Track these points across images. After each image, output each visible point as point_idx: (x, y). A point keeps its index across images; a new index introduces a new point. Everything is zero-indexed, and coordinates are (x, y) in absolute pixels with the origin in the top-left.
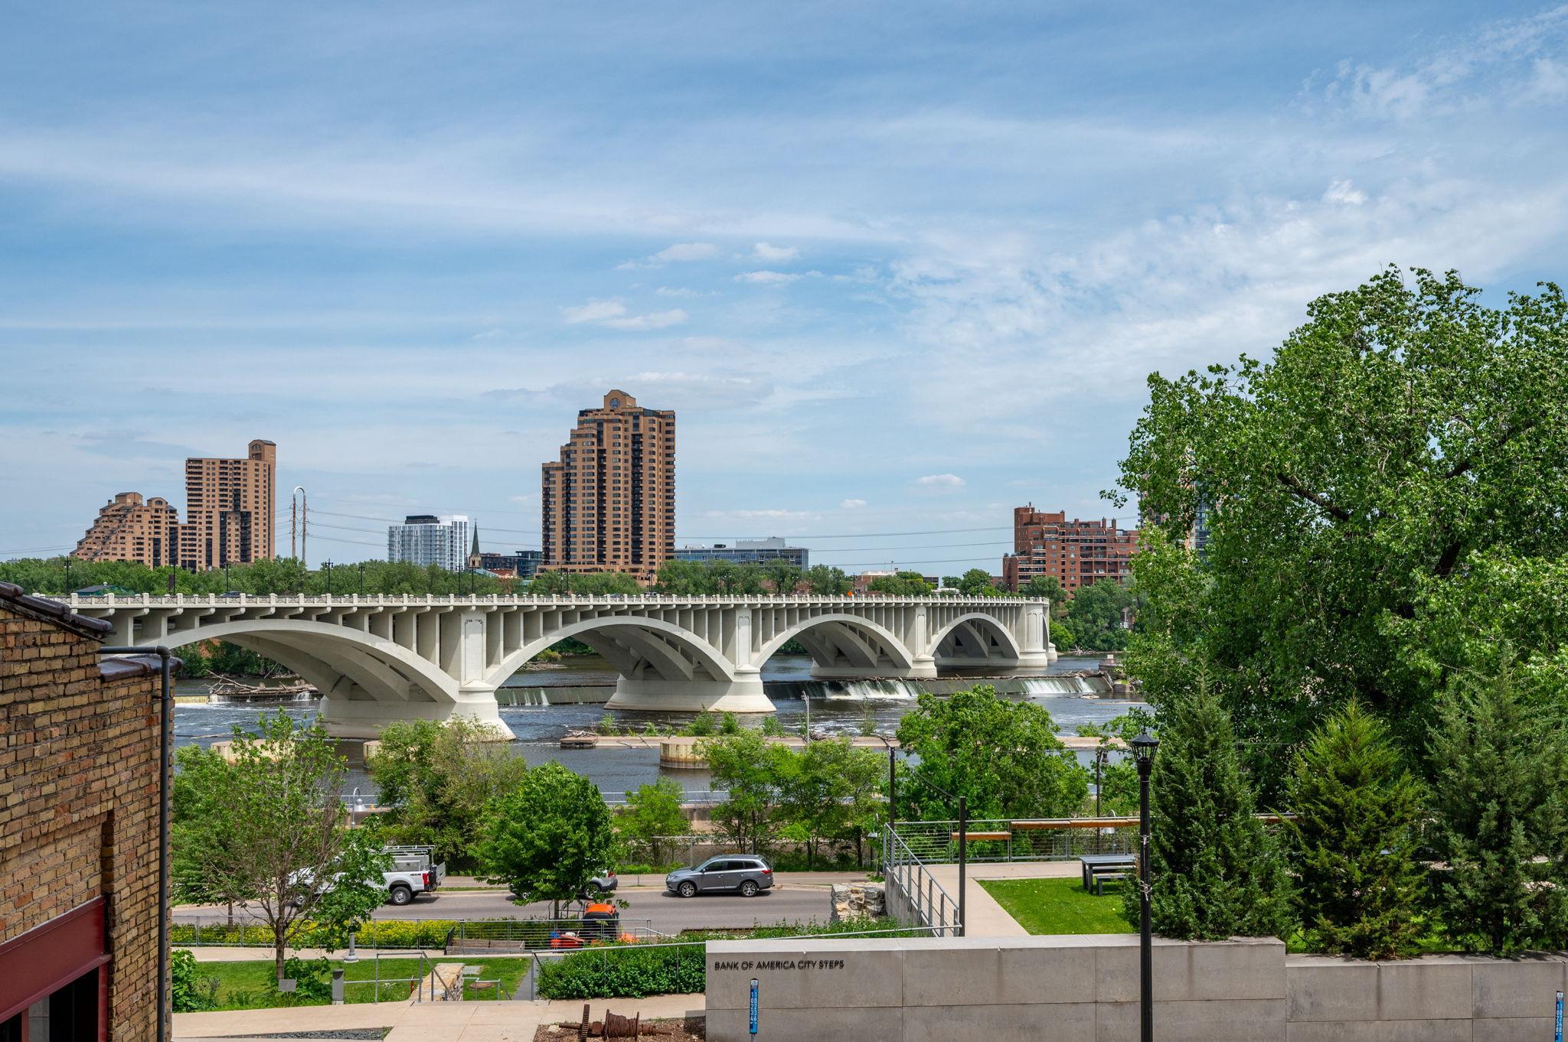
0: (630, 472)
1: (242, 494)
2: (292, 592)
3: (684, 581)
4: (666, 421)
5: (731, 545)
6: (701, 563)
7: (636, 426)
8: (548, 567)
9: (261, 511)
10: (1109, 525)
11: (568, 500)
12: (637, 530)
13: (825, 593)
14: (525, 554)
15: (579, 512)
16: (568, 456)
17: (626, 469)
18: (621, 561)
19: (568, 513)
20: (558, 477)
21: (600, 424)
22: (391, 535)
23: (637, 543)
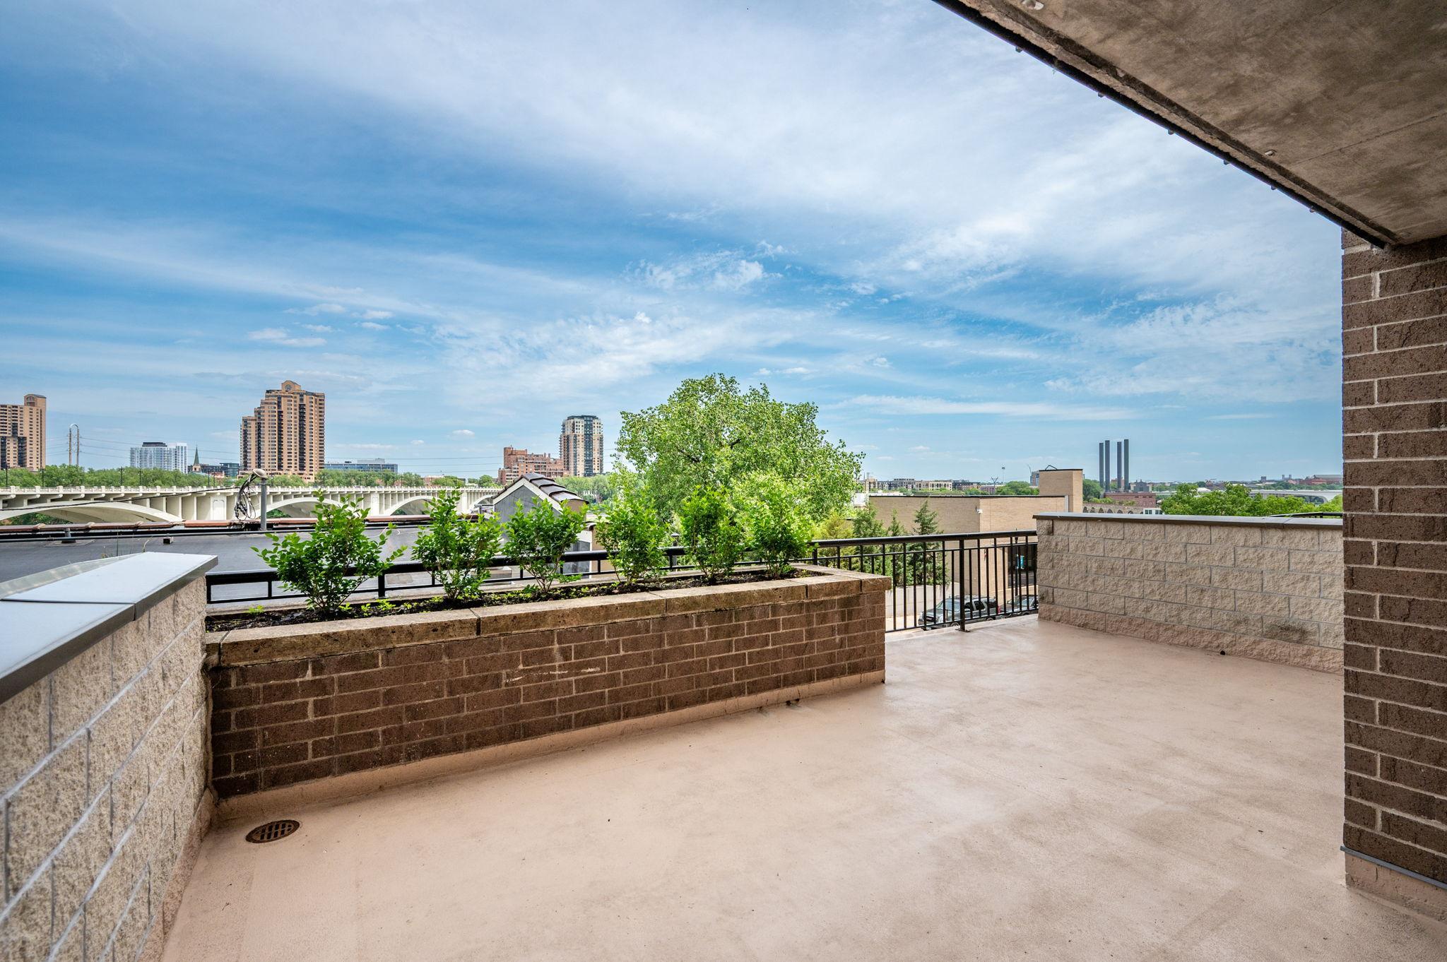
0: (298, 424)
1: (19, 426)
2: (74, 484)
3: (331, 480)
4: (320, 399)
5: (354, 462)
6: (340, 471)
7: (302, 400)
8: (246, 472)
9: (35, 437)
10: (547, 456)
11: (259, 437)
12: (302, 453)
13: (410, 485)
14: (226, 464)
15: (266, 443)
16: (259, 414)
17: (295, 422)
18: (292, 469)
19: (259, 444)
20: (253, 425)
21: (279, 398)
22: (132, 452)
23: (302, 460)
